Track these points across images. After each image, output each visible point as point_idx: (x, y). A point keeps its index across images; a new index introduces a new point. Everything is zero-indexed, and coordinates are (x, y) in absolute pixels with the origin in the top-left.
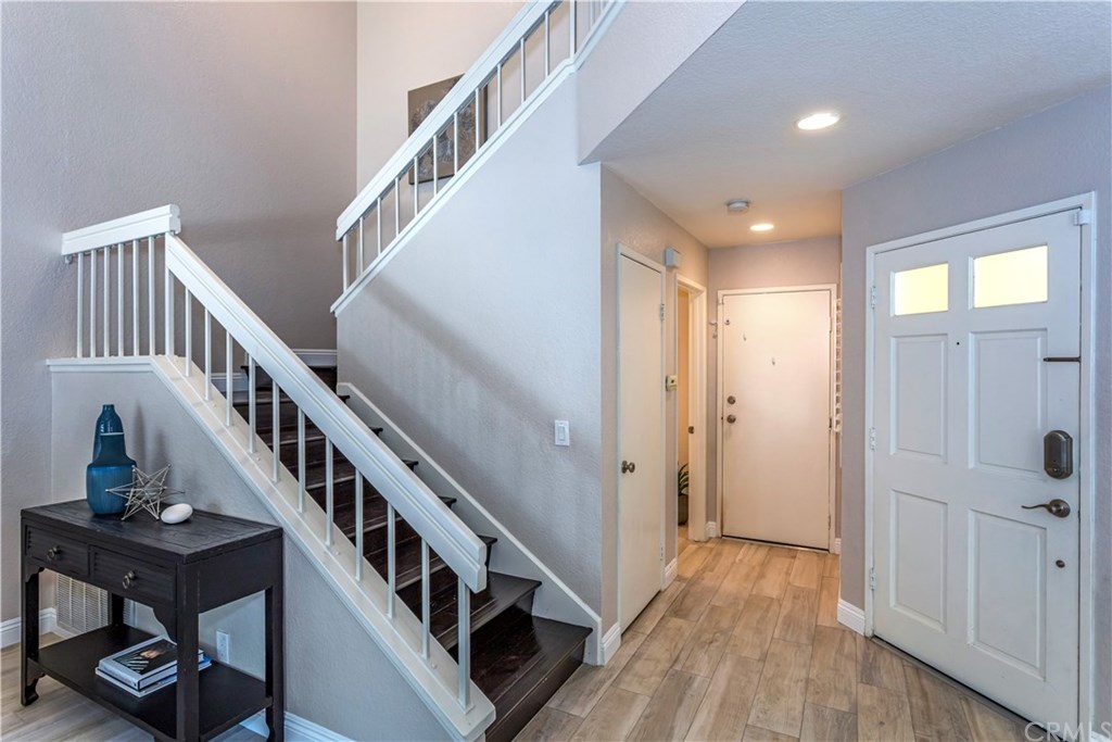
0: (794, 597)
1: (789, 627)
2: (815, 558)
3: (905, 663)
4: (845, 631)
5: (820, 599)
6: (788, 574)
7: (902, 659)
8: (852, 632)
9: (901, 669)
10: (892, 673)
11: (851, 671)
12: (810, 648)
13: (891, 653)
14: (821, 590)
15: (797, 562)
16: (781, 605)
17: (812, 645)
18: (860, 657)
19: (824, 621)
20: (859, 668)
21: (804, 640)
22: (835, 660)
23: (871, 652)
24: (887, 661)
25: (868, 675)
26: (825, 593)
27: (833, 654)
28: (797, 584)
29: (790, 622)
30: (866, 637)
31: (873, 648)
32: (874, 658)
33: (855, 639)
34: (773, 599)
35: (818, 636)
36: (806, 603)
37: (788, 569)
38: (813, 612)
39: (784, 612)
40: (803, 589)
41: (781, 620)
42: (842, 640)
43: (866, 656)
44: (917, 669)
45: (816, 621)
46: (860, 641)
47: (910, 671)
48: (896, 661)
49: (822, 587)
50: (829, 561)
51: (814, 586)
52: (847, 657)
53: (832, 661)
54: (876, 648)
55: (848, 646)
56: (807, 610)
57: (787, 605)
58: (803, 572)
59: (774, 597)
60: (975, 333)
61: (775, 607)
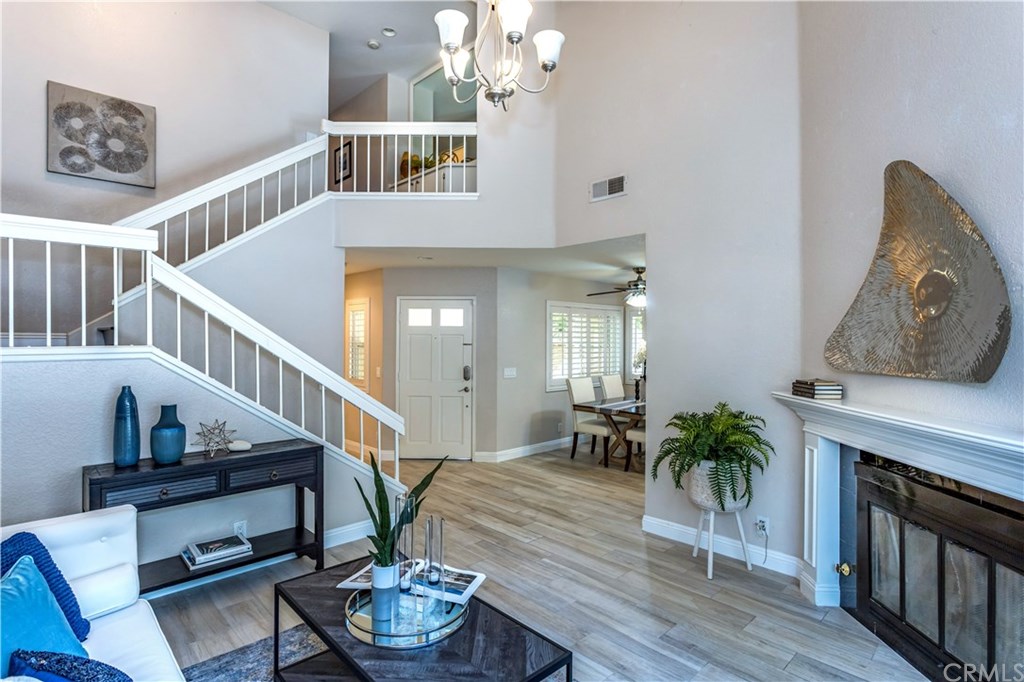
60: (441, 335)
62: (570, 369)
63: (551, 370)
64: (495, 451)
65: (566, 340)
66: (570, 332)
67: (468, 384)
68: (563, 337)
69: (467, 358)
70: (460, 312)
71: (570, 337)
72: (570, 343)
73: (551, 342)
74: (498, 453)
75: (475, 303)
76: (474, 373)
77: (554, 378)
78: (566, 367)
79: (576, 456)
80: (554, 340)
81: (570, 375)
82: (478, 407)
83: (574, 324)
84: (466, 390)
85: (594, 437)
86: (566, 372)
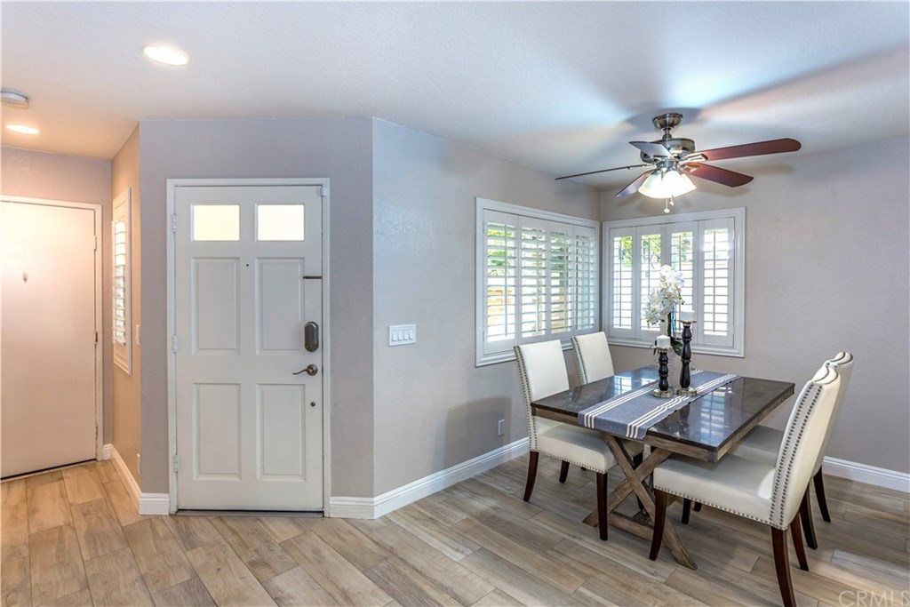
0: (85, 515)
1: (95, 544)
2: (85, 471)
3: (210, 518)
4: (151, 520)
5: (112, 505)
6: (64, 496)
7: (205, 516)
8: (157, 517)
9: (209, 524)
10: (204, 530)
11: (174, 547)
12: (128, 549)
13: (197, 516)
14: (108, 496)
15: (67, 482)
16: (74, 528)
17: (129, 546)
18: (176, 534)
19: (127, 520)
20: (180, 541)
21: (117, 546)
22: (156, 546)
23: (181, 523)
24: (197, 524)
25: (189, 542)
26: (113, 498)
27: (152, 543)
28: (80, 501)
29: (92, 538)
30: (170, 515)
31: (182, 521)
32: (187, 527)
33: (163, 521)
34: (61, 527)
35: (129, 536)
36: (101, 514)
37: (61, 491)
38: (112, 517)
39: (81, 532)
40: (90, 504)
41: (82, 541)
42: (153, 527)
43: (179, 529)
44: (220, 517)
45: (120, 525)
46: (168, 521)
47: (216, 522)
48: (203, 521)
49: (107, 494)
50: (102, 469)
51: (99, 496)
52: (164, 538)
53: (154, 549)
54: (183, 518)
55: (161, 530)
56: (104, 519)
57: (82, 526)
58: (79, 489)
59: (62, 524)
60: (259, 258)
61: (68, 534)
62: (519, 324)
63: (485, 326)
64: (372, 496)
65: (511, 281)
66: (518, 268)
67: (314, 359)
68: (506, 277)
69: (312, 305)
70: (298, 210)
71: (518, 277)
72: (518, 286)
73: (485, 286)
74: (375, 499)
75: (326, 191)
76: (326, 336)
77: (490, 340)
78: (512, 319)
79: (535, 495)
80: (491, 281)
81: (519, 332)
82: (335, 406)
83: (524, 254)
84: (311, 371)
85: (565, 465)
86: (512, 329)
